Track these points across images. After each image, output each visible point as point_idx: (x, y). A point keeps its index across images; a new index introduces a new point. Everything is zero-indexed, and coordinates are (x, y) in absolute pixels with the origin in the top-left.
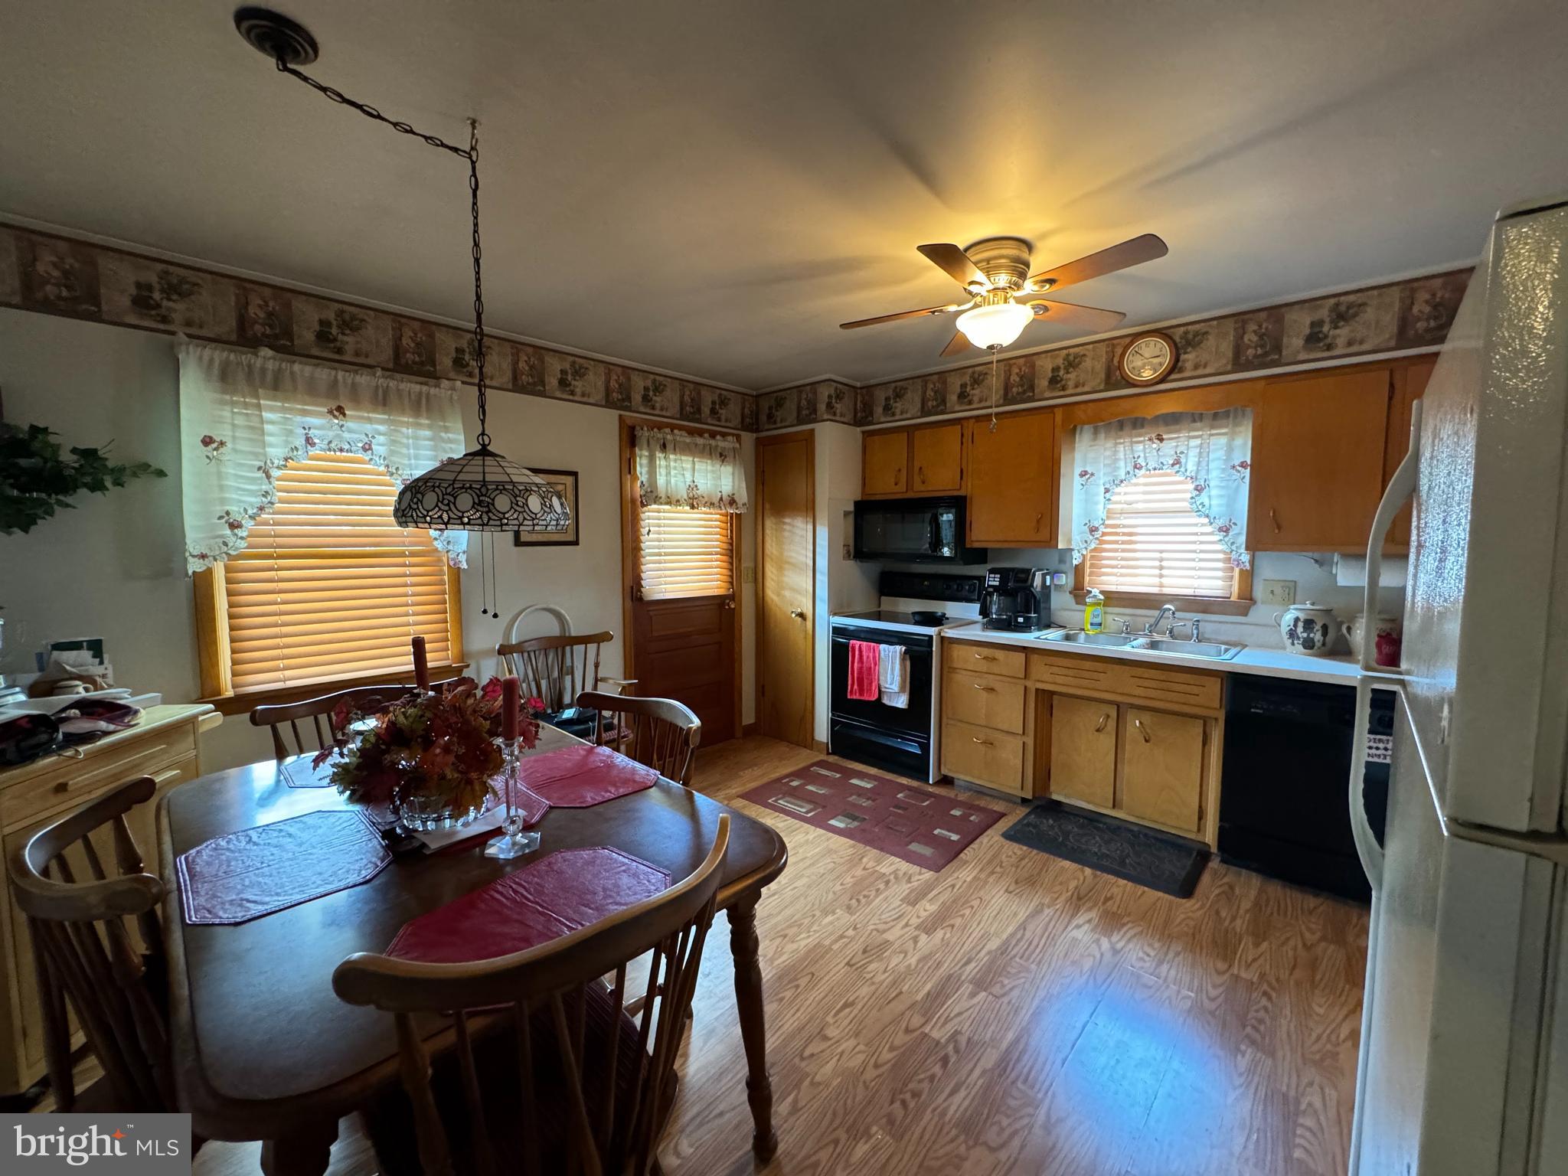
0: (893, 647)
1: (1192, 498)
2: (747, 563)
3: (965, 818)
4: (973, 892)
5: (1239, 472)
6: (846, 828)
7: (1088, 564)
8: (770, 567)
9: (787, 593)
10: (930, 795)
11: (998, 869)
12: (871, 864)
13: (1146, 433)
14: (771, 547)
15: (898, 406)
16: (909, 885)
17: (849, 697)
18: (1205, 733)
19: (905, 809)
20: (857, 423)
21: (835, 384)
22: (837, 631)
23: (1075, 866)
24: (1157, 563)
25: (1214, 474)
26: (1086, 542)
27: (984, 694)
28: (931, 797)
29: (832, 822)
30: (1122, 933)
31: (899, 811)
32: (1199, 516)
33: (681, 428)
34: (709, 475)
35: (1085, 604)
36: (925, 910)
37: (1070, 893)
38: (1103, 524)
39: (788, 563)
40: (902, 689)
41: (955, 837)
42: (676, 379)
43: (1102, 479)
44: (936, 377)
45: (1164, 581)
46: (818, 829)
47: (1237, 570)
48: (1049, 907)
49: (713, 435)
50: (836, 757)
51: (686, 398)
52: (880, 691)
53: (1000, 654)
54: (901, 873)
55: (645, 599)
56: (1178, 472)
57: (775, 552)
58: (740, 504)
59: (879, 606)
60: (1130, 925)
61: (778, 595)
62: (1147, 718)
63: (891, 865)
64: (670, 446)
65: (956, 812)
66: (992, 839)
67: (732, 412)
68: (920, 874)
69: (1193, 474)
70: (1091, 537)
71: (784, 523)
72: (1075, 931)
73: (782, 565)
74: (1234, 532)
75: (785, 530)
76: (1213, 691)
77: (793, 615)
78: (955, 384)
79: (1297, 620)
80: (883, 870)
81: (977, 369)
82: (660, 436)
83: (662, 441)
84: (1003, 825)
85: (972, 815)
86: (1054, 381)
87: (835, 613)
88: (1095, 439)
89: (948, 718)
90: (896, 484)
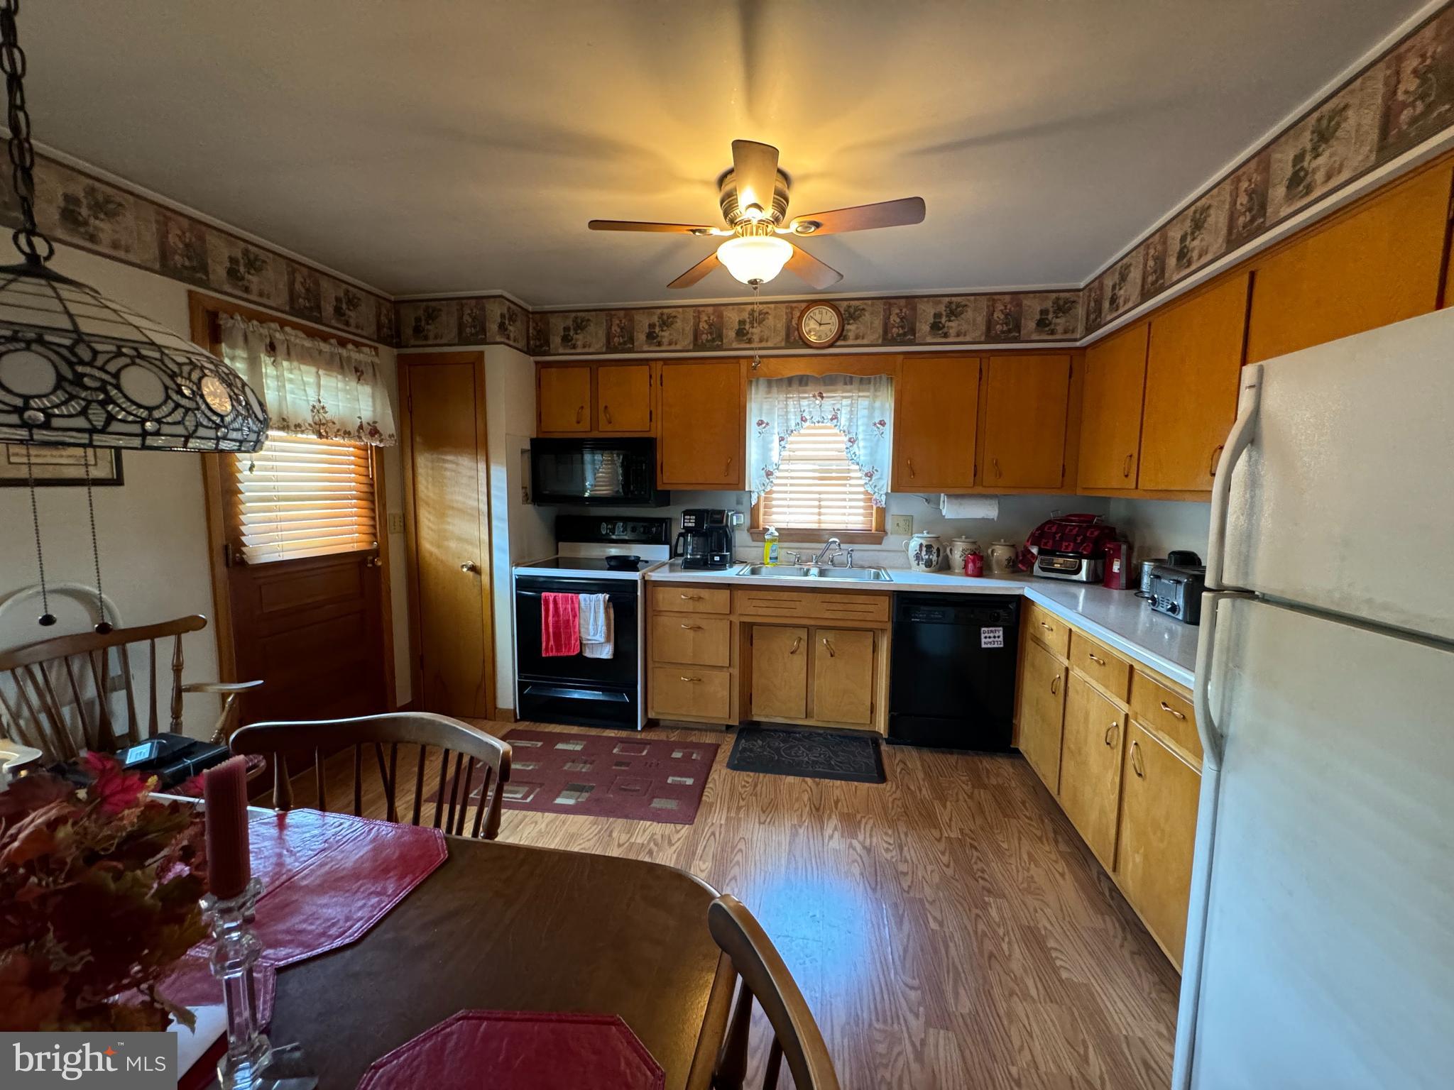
0: (594, 596)
1: (847, 448)
2: (393, 510)
3: (687, 757)
4: (734, 835)
5: (878, 428)
6: (577, 804)
7: (762, 504)
8: (427, 515)
9: (453, 545)
10: (644, 743)
11: (742, 803)
12: (624, 837)
13: (812, 391)
14: (425, 488)
15: (580, 338)
16: (674, 848)
17: (543, 655)
18: (874, 642)
19: (627, 764)
20: (529, 351)
21: (507, 303)
22: (522, 583)
23: (797, 780)
24: (817, 503)
25: (861, 429)
26: (764, 485)
27: (691, 634)
28: (646, 744)
29: (559, 801)
30: (862, 830)
31: (623, 768)
32: (853, 463)
33: (295, 326)
34: (341, 395)
35: (764, 540)
36: (702, 871)
37: (808, 808)
38: (777, 469)
39: (453, 508)
40: (608, 640)
41: (689, 781)
42: (280, 255)
43: (776, 429)
44: (622, 313)
45: (822, 517)
46: (546, 814)
47: (875, 507)
48: (800, 827)
49: (342, 343)
50: (527, 723)
51: (298, 286)
52: (581, 644)
53: (705, 593)
54: (658, 837)
55: (250, 563)
56: (836, 426)
57: (431, 495)
58: (385, 436)
59: (557, 553)
60: (864, 821)
61: (439, 547)
62: (831, 636)
63: (644, 831)
64: (281, 349)
65: (677, 755)
66: (720, 775)
67: (365, 315)
68: (678, 832)
69: (845, 428)
70: (768, 481)
71: (445, 461)
72: (831, 843)
73: (443, 510)
74: (876, 477)
75: (446, 469)
76: (884, 606)
77: (465, 570)
78: (643, 323)
79: (921, 545)
80: (639, 841)
81: (666, 311)
82: (264, 331)
83: (268, 341)
84: (724, 755)
85: (693, 753)
86: (741, 333)
87: (517, 564)
88: (769, 392)
89: (654, 662)
90: (578, 422)
